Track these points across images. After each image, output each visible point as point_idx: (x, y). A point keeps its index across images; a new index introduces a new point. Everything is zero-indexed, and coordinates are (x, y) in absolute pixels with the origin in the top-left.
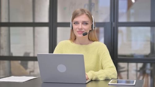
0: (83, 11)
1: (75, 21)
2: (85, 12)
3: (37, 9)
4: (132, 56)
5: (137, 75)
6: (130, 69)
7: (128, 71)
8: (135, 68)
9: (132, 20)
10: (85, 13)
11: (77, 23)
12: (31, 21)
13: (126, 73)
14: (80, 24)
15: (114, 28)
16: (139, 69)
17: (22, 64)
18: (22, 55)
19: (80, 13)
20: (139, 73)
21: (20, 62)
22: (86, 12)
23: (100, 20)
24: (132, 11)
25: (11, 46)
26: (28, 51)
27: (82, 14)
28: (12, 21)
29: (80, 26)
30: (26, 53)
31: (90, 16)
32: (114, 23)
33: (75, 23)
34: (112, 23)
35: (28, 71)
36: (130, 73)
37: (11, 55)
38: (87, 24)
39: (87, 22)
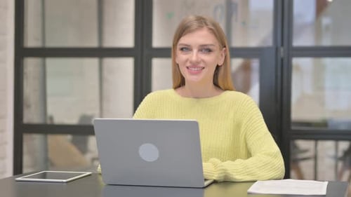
0: (201, 21)
1: (182, 44)
2: (205, 23)
3: (107, 17)
4: (324, 124)
5: (336, 167)
6: (320, 154)
7: (315, 158)
8: (332, 152)
9: (327, 42)
10: (207, 25)
11: (186, 49)
12: (94, 44)
13: (311, 163)
14: (195, 51)
15: (282, 60)
16: (340, 154)
17: (74, 142)
18: (73, 121)
19: (195, 24)
20: (340, 164)
21: (69, 137)
22: (209, 24)
23: (253, 43)
24: (326, 21)
25: (49, 100)
26: (89, 113)
27: (200, 27)
28: (51, 44)
29: (194, 56)
30: (84, 117)
31: (217, 33)
32: (282, 50)
33: (182, 49)
34: (277, 50)
35: (88, 157)
36: (319, 162)
37: (49, 122)
38: (210, 51)
39: (211, 47)
